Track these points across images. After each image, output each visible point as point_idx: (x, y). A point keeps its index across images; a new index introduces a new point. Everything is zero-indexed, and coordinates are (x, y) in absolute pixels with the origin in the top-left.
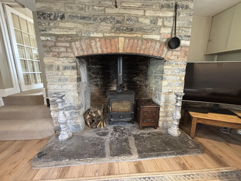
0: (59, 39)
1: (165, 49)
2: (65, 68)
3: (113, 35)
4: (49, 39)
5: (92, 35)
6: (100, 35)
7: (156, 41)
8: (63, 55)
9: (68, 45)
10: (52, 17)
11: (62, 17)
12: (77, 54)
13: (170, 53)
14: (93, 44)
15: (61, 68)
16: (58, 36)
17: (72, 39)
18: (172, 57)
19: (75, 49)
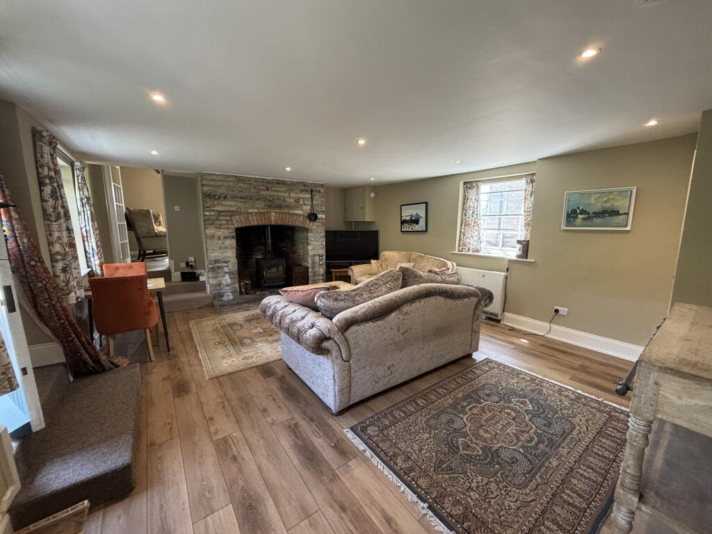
0: (222, 214)
1: (308, 221)
2: (226, 238)
3: (266, 210)
4: (212, 213)
5: (249, 211)
6: (256, 211)
7: (300, 215)
8: (224, 226)
9: (229, 218)
10: (216, 197)
11: (225, 197)
12: (236, 226)
13: (311, 224)
14: (250, 218)
15: (222, 238)
16: (220, 212)
17: (232, 213)
18: (314, 227)
19: (235, 222)
